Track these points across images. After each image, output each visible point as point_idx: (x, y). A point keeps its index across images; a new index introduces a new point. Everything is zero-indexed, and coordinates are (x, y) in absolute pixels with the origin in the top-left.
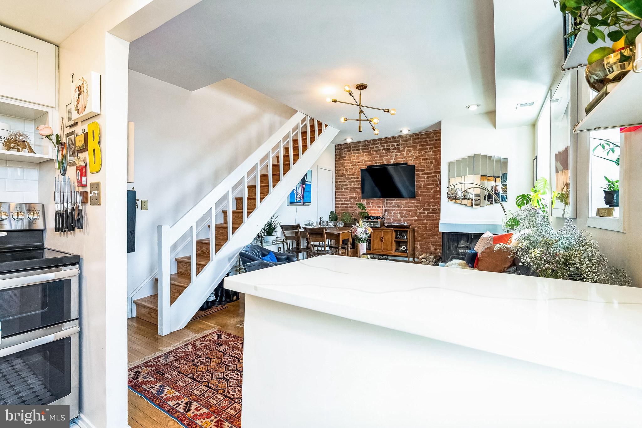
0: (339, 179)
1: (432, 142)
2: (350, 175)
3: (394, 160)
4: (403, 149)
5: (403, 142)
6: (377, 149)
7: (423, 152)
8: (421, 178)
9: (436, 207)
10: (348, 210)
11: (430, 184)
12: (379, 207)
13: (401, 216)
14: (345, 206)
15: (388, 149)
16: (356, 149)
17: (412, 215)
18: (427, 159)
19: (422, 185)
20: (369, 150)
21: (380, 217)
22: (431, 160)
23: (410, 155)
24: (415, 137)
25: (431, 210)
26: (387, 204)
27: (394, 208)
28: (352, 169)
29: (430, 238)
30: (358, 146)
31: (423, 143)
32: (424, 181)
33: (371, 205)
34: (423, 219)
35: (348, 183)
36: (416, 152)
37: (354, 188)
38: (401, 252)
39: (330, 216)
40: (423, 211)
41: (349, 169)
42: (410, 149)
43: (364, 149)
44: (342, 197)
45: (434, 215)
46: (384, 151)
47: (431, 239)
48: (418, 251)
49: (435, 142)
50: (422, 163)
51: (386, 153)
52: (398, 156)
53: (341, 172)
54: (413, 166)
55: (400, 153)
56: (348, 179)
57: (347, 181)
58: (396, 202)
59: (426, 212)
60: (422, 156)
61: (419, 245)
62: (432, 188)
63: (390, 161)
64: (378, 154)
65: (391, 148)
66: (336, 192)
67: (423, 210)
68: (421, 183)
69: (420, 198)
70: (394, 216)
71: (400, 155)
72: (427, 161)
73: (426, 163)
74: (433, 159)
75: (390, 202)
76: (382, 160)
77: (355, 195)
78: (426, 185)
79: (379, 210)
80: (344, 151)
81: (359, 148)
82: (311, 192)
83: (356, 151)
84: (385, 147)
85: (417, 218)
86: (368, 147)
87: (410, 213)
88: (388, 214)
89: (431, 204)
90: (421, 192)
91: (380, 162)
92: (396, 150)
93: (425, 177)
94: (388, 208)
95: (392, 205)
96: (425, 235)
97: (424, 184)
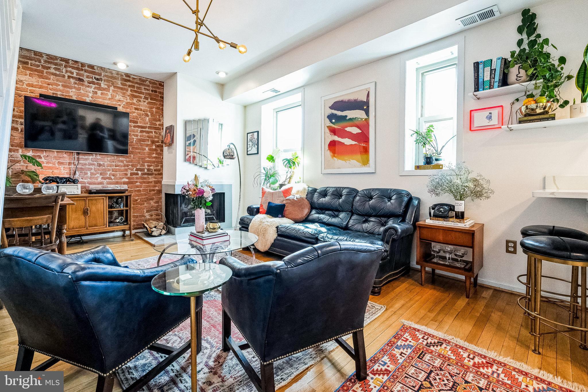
1: (146, 92)
3: (90, 99)
4: (106, 87)
5: (106, 78)
7: (135, 99)
8: (133, 131)
9: (152, 168)
11: (144, 140)
12: (60, 163)
13: (102, 178)
15: (81, 80)
17: (121, 176)
18: (141, 110)
19: (135, 139)
20: (40, 68)
21: (70, 178)
22: (146, 112)
23: (118, 98)
24: (124, 77)
25: (146, 170)
26: (78, 160)
27: (91, 167)
29: (144, 204)
31: (135, 89)
32: (137, 136)
34: (136, 181)
36: (126, 98)
38: (118, 226)
40: (136, 172)
42: (118, 91)
45: (150, 176)
46: (72, 81)
47: (146, 205)
49: (151, 92)
50: (134, 112)
51: (76, 83)
52: (98, 95)
54: (127, 114)
55: (101, 92)
58: (94, 158)
59: (140, 173)
60: (134, 104)
62: (147, 145)
63: (84, 98)
64: (58, 81)
65: (86, 79)
67: (136, 170)
68: (133, 137)
69: (132, 155)
70: (91, 178)
71: (102, 94)
72: (141, 112)
73: (139, 115)
74: (148, 111)
75: (84, 157)
76: (68, 92)
78: (140, 140)
79: (62, 168)
84: (75, 75)
85: (127, 180)
86: (38, 63)
87: (118, 175)
88: (80, 174)
89: (146, 164)
90: (133, 148)
91: (64, 94)
92: (95, 85)
93: (139, 132)
94: (80, 167)
95: (87, 162)
96: (138, 201)
97: (137, 139)
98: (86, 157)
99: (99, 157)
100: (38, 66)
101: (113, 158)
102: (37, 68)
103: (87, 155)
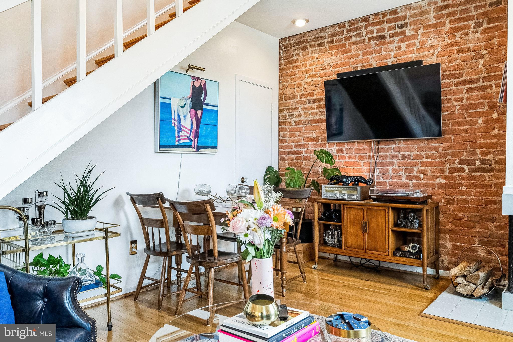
0: (284, 105)
1: (479, 11)
2: (307, 95)
3: (393, 59)
4: (413, 33)
5: (413, 19)
6: (358, 39)
7: (458, 35)
8: (455, 93)
10: (301, 164)
11: (474, 106)
12: (361, 158)
13: (408, 178)
14: (296, 157)
15: (382, 37)
16: (316, 43)
17: (433, 175)
18: (469, 50)
19: (457, 107)
20: (343, 42)
21: (362, 178)
22: (478, 52)
23: (429, 43)
25: (478, 163)
26: (378, 152)
27: (393, 160)
28: (309, 84)
29: (474, 227)
30: (321, 37)
31: (459, 16)
32: (461, 100)
33: (345, 154)
34: (459, 183)
35: (302, 112)
36: (443, 38)
37: (312, 121)
38: (406, 257)
39: (265, 176)
40: (459, 166)
41: (303, 84)
42: (429, 32)
43: (331, 42)
44: (290, 139)
45: (489, 175)
46: (373, 42)
47: (478, 230)
48: (447, 254)
50: (456, 59)
51: (376, 45)
52: (402, 50)
53: (288, 92)
54: (437, 67)
55: (405, 43)
56: (302, 104)
57: (300, 108)
58: (398, 148)
59: (466, 167)
60: (456, 43)
61: (450, 241)
62: (481, 114)
63: (385, 61)
64: (359, 49)
65: (387, 33)
66: (280, 130)
67: (459, 163)
68: (455, 103)
69: (452, 137)
70: (393, 177)
71: (407, 46)
72: (469, 54)
73: (466, 60)
74: (483, 48)
75: (385, 147)
76: (368, 60)
77: (315, 135)
78: (466, 108)
79: (362, 164)
80: (295, 50)
81: (322, 41)
82: (217, 126)
83: (316, 48)
84: (375, 34)
85: (444, 181)
86: (341, 37)
87: (430, 172)
88: (380, 172)
89: (478, 151)
90: (454, 124)
91: (365, 64)
92: (398, 36)
93: (465, 91)
94: (381, 161)
95: (388, 154)
96: (463, 220)
97: (461, 106)
98: (388, 146)
99: (403, 145)
100: (341, 40)
101: (422, 145)
102: (341, 43)
103: (389, 144)
